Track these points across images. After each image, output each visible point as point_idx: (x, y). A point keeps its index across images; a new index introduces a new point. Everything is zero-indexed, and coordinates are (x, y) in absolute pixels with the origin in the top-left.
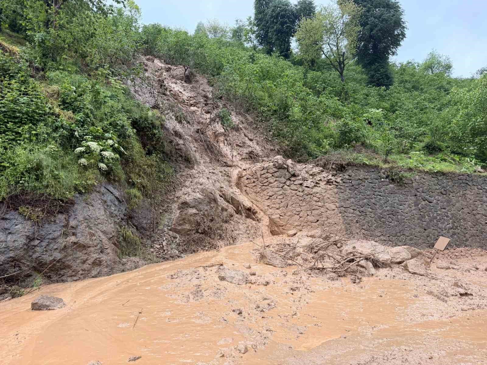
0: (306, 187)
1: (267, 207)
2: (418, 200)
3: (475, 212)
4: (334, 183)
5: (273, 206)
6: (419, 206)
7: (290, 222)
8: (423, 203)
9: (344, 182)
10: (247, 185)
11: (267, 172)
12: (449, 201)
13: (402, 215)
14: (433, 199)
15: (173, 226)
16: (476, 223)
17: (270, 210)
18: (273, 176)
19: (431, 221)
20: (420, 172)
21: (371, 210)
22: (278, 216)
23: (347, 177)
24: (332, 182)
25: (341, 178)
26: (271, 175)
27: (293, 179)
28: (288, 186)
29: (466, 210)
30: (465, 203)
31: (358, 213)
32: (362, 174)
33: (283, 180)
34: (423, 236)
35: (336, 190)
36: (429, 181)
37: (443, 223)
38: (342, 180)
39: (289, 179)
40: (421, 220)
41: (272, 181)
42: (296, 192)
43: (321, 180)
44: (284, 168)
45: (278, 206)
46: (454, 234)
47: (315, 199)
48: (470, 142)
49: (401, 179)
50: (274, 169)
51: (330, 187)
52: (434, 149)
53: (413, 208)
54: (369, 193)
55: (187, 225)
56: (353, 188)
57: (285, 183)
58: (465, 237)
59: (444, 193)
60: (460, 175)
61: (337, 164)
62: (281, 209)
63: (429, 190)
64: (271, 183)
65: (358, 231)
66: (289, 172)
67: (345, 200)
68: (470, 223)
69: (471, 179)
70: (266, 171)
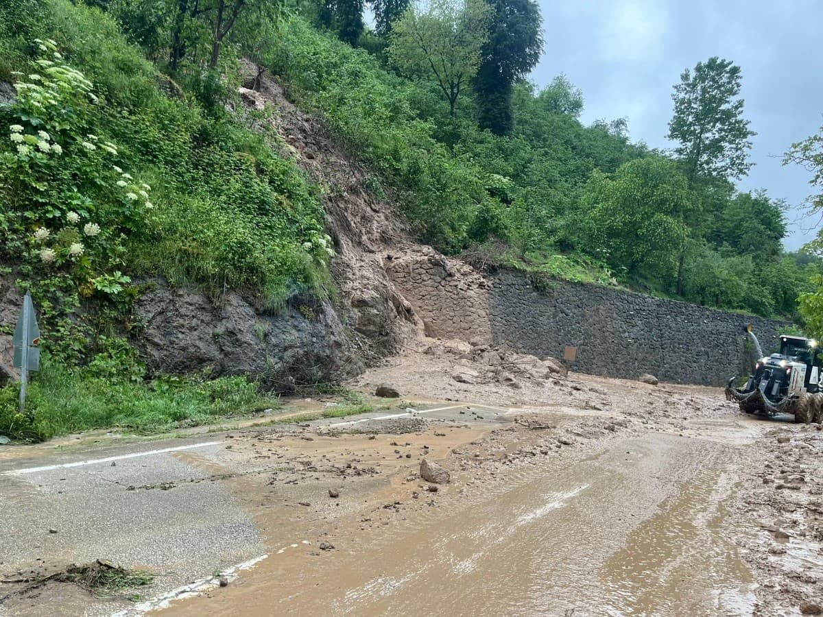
0: (461, 289)
1: (419, 308)
2: (557, 312)
3: (604, 329)
4: (486, 287)
5: (426, 307)
6: (557, 319)
7: (443, 327)
8: (561, 315)
9: (495, 287)
10: (397, 280)
11: (421, 268)
12: (583, 316)
13: (541, 327)
14: (570, 311)
15: (357, 326)
16: (604, 341)
17: (423, 312)
18: (427, 272)
19: (565, 335)
20: (562, 280)
21: (515, 320)
22: (430, 319)
23: (498, 281)
24: (484, 286)
25: (492, 282)
26: (425, 271)
27: (448, 279)
28: (443, 286)
29: (597, 326)
30: (597, 319)
31: (504, 322)
32: (511, 278)
33: (438, 279)
34: (557, 351)
35: (487, 295)
36: (570, 292)
37: (576, 338)
38: (493, 284)
39: (444, 279)
40: (557, 334)
41: (425, 278)
42: (451, 294)
43: (473, 282)
44: (441, 265)
45: (430, 308)
46: (584, 351)
47: (469, 303)
48: (604, 243)
49: (544, 287)
50: (429, 265)
51: (482, 291)
52: (567, 246)
53: (552, 320)
54: (515, 301)
55: (372, 326)
56: (502, 294)
57: (439, 283)
58: (593, 354)
59: (580, 305)
60: (596, 288)
61: (489, 265)
62: (434, 312)
63: (568, 301)
64: (425, 281)
65: (503, 341)
66: (446, 271)
67: (494, 307)
68: (598, 341)
69: (605, 292)
70: (419, 265)
